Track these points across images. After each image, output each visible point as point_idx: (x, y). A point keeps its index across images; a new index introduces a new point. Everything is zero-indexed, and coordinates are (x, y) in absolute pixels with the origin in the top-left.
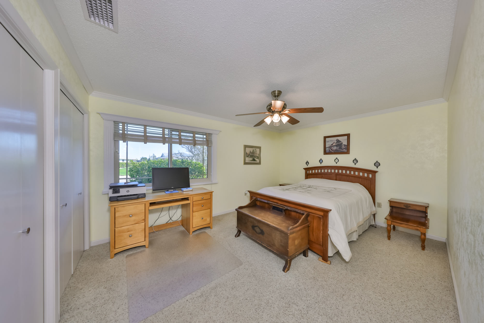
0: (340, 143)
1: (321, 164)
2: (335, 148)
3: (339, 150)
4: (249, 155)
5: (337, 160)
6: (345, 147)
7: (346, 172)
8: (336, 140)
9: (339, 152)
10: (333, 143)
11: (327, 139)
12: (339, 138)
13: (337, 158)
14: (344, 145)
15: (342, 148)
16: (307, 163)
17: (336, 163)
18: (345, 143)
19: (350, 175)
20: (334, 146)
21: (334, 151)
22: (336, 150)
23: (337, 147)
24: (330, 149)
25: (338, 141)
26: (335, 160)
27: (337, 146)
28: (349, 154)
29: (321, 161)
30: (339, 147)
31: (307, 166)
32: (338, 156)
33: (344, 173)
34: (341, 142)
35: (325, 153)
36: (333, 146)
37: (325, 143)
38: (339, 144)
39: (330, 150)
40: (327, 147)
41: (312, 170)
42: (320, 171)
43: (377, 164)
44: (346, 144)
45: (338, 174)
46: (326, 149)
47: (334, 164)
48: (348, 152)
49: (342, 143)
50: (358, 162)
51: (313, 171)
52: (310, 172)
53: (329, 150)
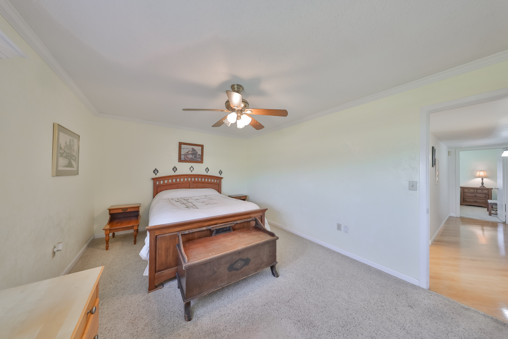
0: (196, 153)
1: (175, 172)
2: (190, 156)
3: (195, 159)
4: (64, 151)
5: (192, 168)
6: (199, 157)
7: (201, 180)
8: (192, 149)
9: (194, 160)
10: (189, 151)
11: (183, 146)
12: (195, 148)
13: (192, 166)
14: (199, 154)
15: (197, 157)
16: (156, 171)
17: (192, 171)
18: (199, 153)
19: (205, 182)
20: (190, 155)
21: (189, 159)
22: (191, 158)
23: (192, 156)
24: (185, 156)
25: (193, 150)
26: (190, 169)
27: (192, 154)
28: (203, 163)
29: (175, 169)
30: (194, 156)
31: (156, 174)
32: (193, 165)
33: (196, 180)
34: (196, 151)
35: (180, 160)
36: (188, 154)
37: (180, 150)
38: (194, 153)
39: (186, 158)
40: (182, 154)
41: (164, 181)
42: (174, 180)
43: (221, 172)
44: (201, 154)
45: (195, 182)
46: (181, 156)
47: (189, 172)
48: (201, 161)
49: (197, 153)
50: (209, 170)
51: (166, 182)
52: (162, 182)
53: (184, 158)
